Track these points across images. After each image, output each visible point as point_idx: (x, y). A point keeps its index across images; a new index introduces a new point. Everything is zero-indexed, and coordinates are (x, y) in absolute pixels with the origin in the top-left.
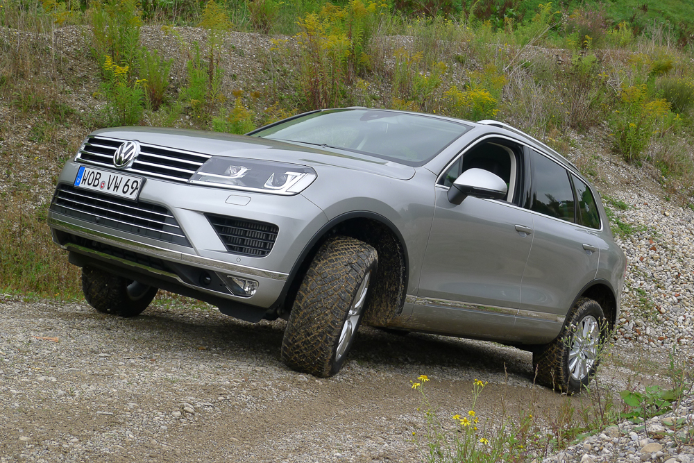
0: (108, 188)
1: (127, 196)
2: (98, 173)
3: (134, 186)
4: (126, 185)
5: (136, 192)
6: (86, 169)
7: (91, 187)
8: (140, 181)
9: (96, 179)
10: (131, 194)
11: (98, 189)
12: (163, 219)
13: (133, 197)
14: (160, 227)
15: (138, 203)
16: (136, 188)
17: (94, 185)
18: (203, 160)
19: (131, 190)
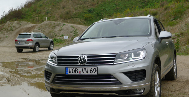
0: (83, 73)
1: (93, 74)
2: (76, 69)
3: (95, 70)
4: (91, 70)
5: (96, 72)
6: (69, 68)
7: (75, 74)
8: (96, 68)
9: (76, 71)
10: (94, 73)
11: (78, 74)
12: (110, 78)
13: (96, 74)
14: (110, 81)
15: (98, 75)
16: (96, 71)
17: (76, 73)
18: (115, 56)
19: (94, 72)
